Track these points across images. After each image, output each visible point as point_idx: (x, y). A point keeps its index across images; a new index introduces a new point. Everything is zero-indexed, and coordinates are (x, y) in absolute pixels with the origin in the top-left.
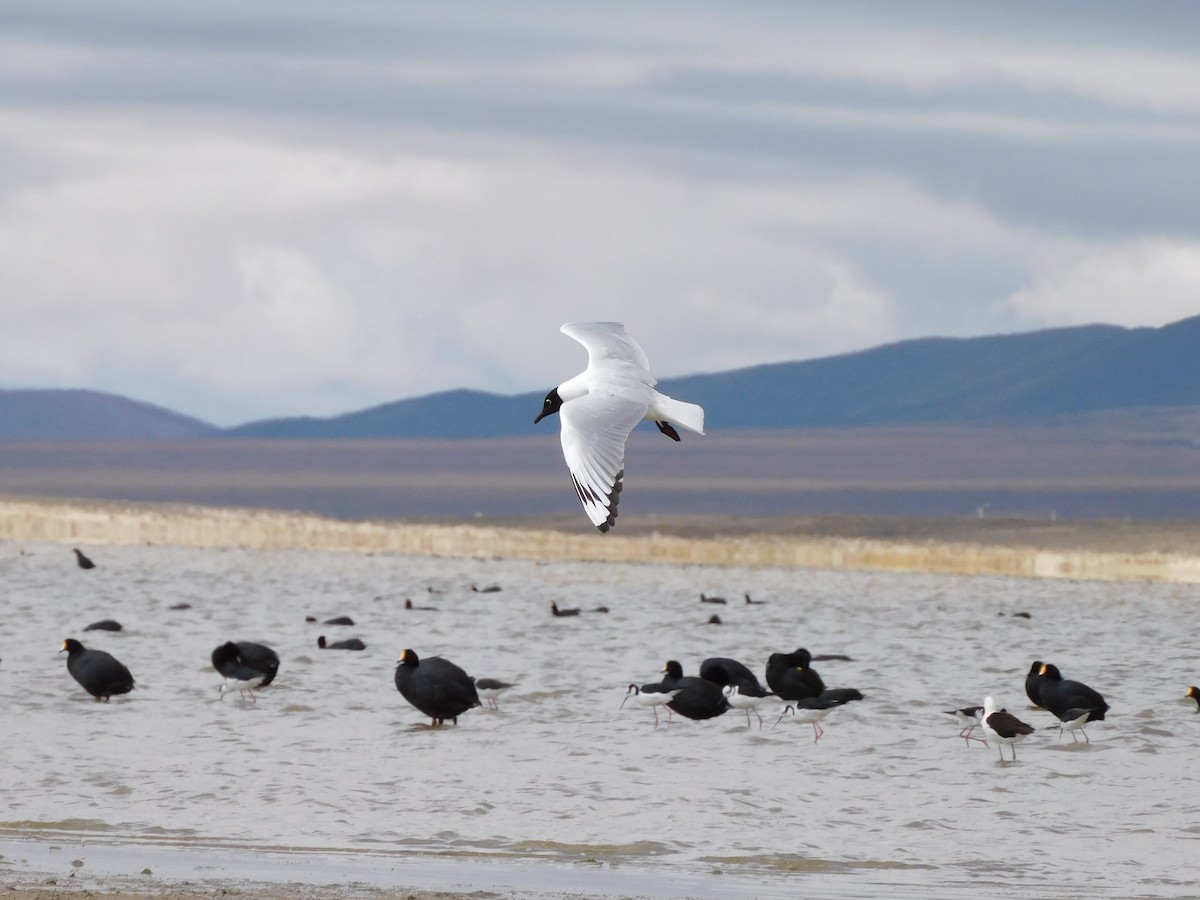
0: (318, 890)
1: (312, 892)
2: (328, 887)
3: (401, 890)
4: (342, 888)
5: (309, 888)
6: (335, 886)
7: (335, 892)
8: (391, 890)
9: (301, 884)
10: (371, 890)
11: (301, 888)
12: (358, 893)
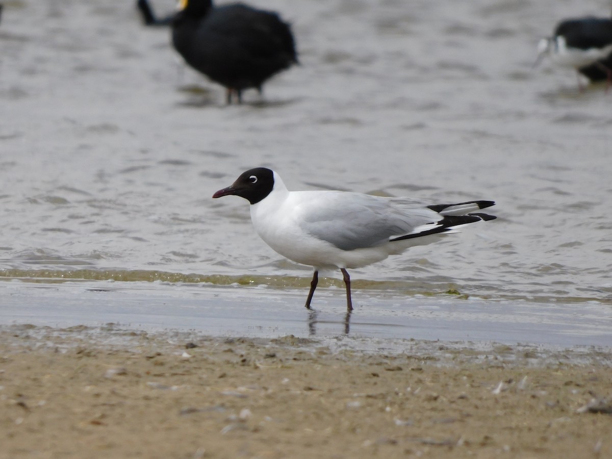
0: (56, 334)
1: (48, 338)
2: (71, 330)
3: (177, 334)
4: (91, 332)
5: (43, 332)
6: (81, 328)
7: (81, 337)
8: (161, 335)
9: (31, 327)
10: (134, 334)
11: (31, 332)
12: (114, 338)
